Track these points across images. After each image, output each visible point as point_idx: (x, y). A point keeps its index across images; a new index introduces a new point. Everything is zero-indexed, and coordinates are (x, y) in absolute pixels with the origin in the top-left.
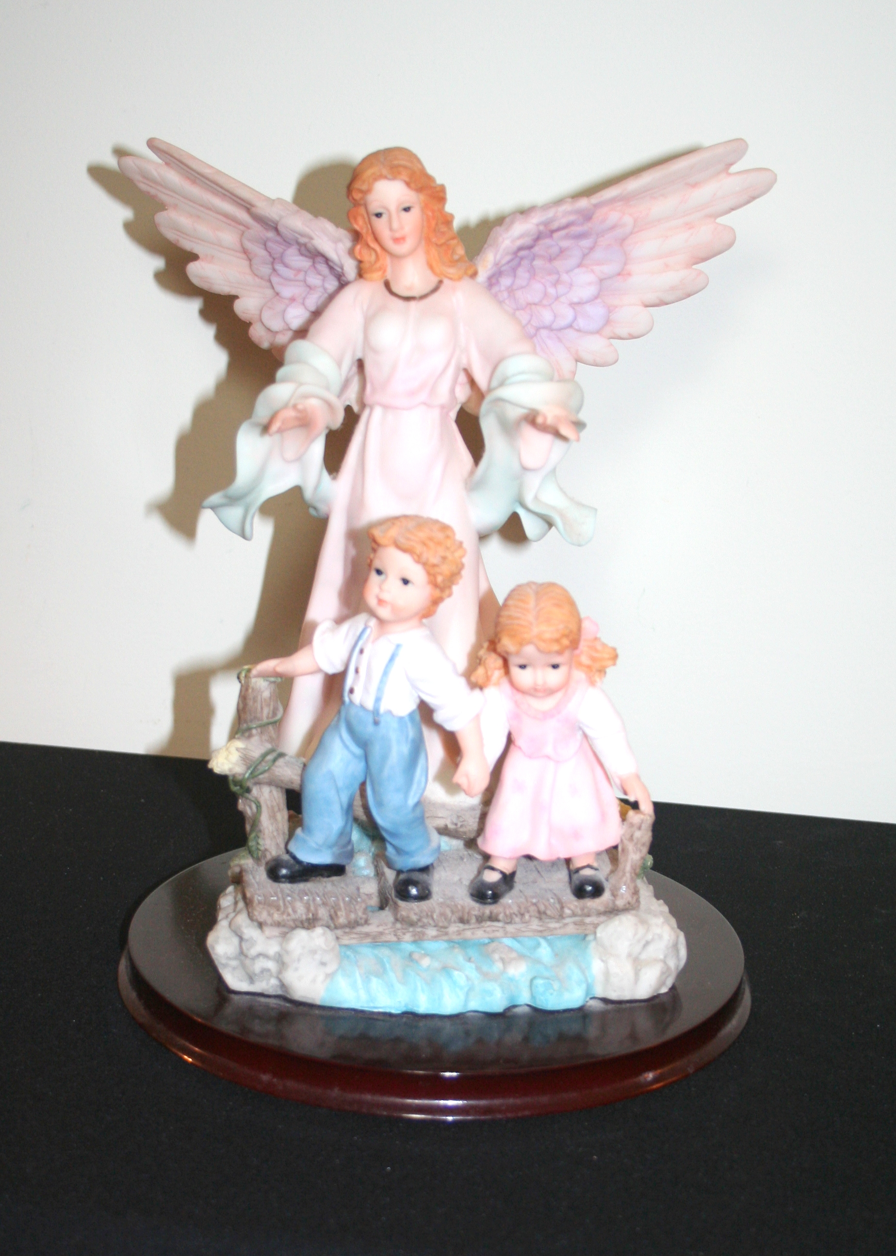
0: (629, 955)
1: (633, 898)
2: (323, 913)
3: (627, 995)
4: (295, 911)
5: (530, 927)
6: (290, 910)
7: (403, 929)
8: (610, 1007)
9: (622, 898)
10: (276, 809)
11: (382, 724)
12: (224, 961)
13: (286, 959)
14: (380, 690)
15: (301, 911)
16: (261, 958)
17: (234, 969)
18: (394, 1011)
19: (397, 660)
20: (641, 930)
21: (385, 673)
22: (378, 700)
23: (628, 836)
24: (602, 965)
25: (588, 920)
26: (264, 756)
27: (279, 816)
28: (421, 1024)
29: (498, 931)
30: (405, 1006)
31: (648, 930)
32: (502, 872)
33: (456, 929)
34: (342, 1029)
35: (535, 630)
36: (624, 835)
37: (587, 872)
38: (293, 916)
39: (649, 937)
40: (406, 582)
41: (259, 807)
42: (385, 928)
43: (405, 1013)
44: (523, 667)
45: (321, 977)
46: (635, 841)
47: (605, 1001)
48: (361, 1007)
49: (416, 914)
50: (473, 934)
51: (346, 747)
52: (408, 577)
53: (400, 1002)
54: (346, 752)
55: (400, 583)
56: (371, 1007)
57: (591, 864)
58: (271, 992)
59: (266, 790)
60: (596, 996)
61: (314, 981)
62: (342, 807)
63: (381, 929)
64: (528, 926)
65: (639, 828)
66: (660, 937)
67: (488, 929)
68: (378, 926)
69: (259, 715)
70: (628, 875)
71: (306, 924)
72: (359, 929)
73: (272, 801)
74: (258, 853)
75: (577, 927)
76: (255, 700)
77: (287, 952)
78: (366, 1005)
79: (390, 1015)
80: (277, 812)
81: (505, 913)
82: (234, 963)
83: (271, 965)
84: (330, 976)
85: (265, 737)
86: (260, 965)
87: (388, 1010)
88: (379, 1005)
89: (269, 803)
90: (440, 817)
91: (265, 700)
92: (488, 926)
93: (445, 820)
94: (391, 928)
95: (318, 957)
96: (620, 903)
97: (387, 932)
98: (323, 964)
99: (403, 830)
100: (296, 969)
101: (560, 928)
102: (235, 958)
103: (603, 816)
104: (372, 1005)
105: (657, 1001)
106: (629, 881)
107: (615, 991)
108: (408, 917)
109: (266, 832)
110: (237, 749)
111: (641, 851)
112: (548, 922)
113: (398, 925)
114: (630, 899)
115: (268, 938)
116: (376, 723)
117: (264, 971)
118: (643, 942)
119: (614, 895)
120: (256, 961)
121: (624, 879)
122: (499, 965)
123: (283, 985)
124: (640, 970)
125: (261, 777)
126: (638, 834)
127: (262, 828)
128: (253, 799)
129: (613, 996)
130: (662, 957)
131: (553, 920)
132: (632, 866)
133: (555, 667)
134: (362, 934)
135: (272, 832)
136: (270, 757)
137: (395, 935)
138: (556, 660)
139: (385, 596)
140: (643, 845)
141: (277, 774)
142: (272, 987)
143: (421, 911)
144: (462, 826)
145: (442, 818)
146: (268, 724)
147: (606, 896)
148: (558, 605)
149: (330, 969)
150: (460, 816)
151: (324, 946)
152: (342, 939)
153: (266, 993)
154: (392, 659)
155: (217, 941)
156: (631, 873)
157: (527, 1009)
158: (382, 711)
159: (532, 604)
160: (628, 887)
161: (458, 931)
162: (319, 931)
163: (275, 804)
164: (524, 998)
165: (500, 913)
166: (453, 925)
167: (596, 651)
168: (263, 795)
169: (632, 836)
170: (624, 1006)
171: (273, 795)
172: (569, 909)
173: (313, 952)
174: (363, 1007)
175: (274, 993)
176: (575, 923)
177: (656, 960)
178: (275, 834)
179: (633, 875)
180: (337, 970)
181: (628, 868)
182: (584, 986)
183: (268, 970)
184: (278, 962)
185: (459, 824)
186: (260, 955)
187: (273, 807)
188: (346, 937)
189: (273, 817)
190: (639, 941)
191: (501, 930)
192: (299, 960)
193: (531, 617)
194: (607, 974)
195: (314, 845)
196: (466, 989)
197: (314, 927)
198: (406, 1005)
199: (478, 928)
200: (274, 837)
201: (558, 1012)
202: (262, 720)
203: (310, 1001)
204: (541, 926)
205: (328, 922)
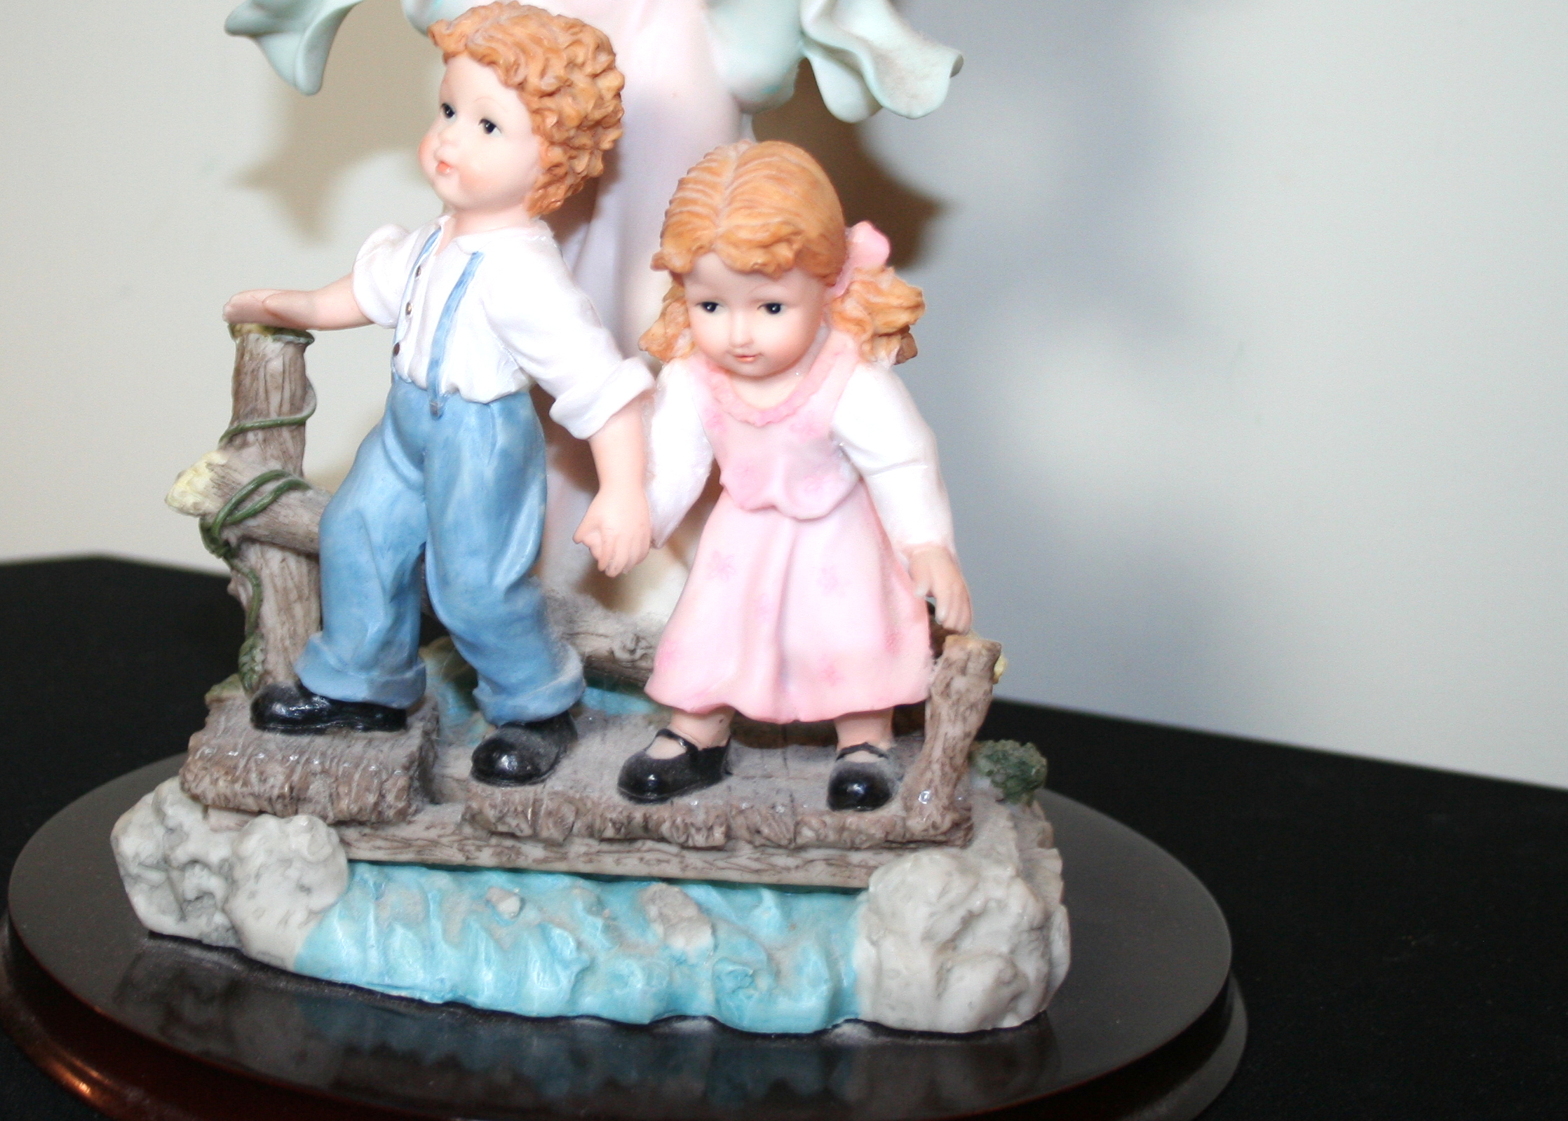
0: (927, 936)
1: (943, 816)
2: (317, 788)
3: (920, 1020)
4: (263, 779)
5: (733, 860)
6: (253, 777)
7: (475, 838)
8: (882, 1040)
9: (921, 814)
10: (293, 595)
11: (447, 416)
12: (134, 869)
13: (238, 873)
14: (438, 344)
15: (277, 782)
16: (197, 868)
17: (154, 887)
18: (427, 998)
19: (472, 286)
20: (959, 886)
21: (449, 309)
22: (434, 364)
23: (941, 688)
24: (873, 951)
25: (856, 857)
26: (261, 482)
27: (298, 610)
28: (484, 1031)
29: (668, 862)
30: (451, 991)
31: (975, 888)
32: (686, 743)
33: (583, 849)
34: (339, 1027)
35: (724, 225)
36: (934, 684)
37: (861, 758)
38: (257, 788)
39: (976, 903)
40: (490, 127)
41: (258, 585)
42: (442, 832)
43: (449, 1004)
44: (710, 306)
45: (299, 916)
46: (954, 697)
47: (876, 1027)
48: (368, 983)
49: (494, 806)
50: (618, 862)
51: (393, 466)
52: (494, 118)
53: (442, 981)
54: (390, 477)
55: (480, 128)
56: (388, 986)
57: (872, 743)
58: (214, 939)
59: (274, 556)
60: (861, 1017)
61: (285, 921)
62: (383, 588)
63: (433, 834)
64: (729, 857)
65: (963, 671)
66: (1002, 906)
67: (648, 856)
68: (428, 828)
69: (261, 405)
70: (936, 767)
71: (279, 807)
72: (391, 831)
73: (285, 580)
74: (251, 678)
75: (831, 869)
76: (255, 378)
77: (241, 860)
78: (376, 981)
79: (421, 1004)
80: (295, 602)
81: (674, 822)
82: (156, 876)
83: (214, 884)
84: (318, 915)
85: (273, 449)
86: (195, 880)
87: (417, 995)
88: (397, 982)
89: (279, 582)
90: (601, 635)
91: (272, 376)
92: (649, 850)
93: (608, 640)
94: (453, 834)
95: (293, 873)
96: (917, 825)
97: (445, 840)
98: (306, 889)
99: (489, 638)
100: (253, 895)
101: (797, 867)
102: (156, 867)
103: (892, 641)
104: (387, 981)
105: (987, 1041)
106: (937, 781)
107: (893, 1008)
108: (481, 812)
109: (271, 637)
110: (210, 466)
111: (965, 719)
112: (773, 855)
113: (468, 830)
114: (937, 818)
115: (215, 830)
116: (436, 414)
117: (203, 895)
118: (961, 912)
119: (908, 809)
120: (188, 874)
121: (928, 775)
122: (658, 929)
123: (235, 929)
124: (949, 970)
125: (252, 523)
126: (960, 683)
127: (264, 631)
128: (246, 570)
129: (892, 1018)
130: (1004, 949)
131: (781, 851)
132: (944, 750)
133: (773, 308)
134: (396, 841)
135: (282, 640)
136: (271, 487)
137: (461, 850)
138: (775, 291)
139: (450, 155)
140: (972, 706)
141: (281, 519)
142: (216, 929)
143: (505, 803)
144: (644, 657)
145: (606, 636)
146: (280, 425)
147: (892, 809)
148: (778, 180)
149: (319, 900)
150: (643, 638)
151: (305, 853)
152: (358, 848)
153: (206, 941)
154: (461, 283)
155: (125, 830)
156: (943, 765)
157: (706, 1025)
158: (443, 389)
159: (728, 175)
160: (936, 793)
161: (586, 854)
162: (301, 820)
163: (290, 584)
164: (702, 1002)
165: (664, 821)
166: (577, 840)
167: (879, 292)
168: (267, 565)
169: (948, 685)
170: (910, 1042)
171: (288, 567)
172: (811, 828)
173: (286, 862)
174: (373, 984)
175: (221, 944)
176: (828, 862)
177: (989, 954)
178: (287, 643)
179: (947, 769)
180: (332, 906)
181: (937, 753)
182: (824, 989)
183: (210, 894)
184: (226, 879)
185: (639, 653)
186: (194, 862)
187: (285, 589)
188: (363, 845)
189: (286, 609)
190: (951, 908)
191: (675, 861)
192: (258, 876)
193: (718, 200)
194: (879, 971)
195: (332, 661)
196: (576, 968)
197: (296, 813)
198: (453, 989)
199: (629, 852)
200: (285, 650)
201: (766, 1037)
202: (268, 414)
203: (275, 962)
204: (757, 860)
205: (325, 808)
